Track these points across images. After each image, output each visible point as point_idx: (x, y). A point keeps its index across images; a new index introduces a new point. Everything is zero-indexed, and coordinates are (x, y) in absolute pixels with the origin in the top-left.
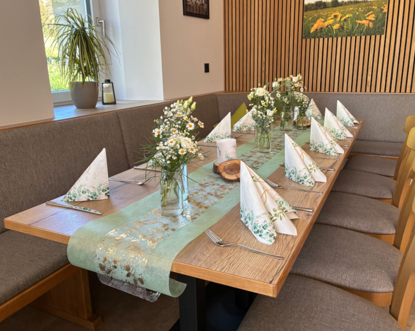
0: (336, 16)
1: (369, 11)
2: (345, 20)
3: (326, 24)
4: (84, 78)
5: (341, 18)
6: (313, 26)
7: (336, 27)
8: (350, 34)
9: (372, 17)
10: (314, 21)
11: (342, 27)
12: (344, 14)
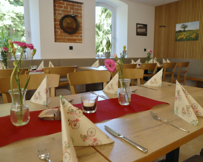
0: (184, 35)
1: (194, 33)
2: (187, 36)
3: (182, 37)
4: (108, 51)
5: (186, 35)
6: (178, 37)
7: (185, 38)
8: (188, 40)
9: (195, 35)
10: (178, 36)
11: (186, 38)
12: (187, 34)
